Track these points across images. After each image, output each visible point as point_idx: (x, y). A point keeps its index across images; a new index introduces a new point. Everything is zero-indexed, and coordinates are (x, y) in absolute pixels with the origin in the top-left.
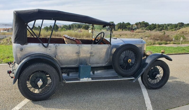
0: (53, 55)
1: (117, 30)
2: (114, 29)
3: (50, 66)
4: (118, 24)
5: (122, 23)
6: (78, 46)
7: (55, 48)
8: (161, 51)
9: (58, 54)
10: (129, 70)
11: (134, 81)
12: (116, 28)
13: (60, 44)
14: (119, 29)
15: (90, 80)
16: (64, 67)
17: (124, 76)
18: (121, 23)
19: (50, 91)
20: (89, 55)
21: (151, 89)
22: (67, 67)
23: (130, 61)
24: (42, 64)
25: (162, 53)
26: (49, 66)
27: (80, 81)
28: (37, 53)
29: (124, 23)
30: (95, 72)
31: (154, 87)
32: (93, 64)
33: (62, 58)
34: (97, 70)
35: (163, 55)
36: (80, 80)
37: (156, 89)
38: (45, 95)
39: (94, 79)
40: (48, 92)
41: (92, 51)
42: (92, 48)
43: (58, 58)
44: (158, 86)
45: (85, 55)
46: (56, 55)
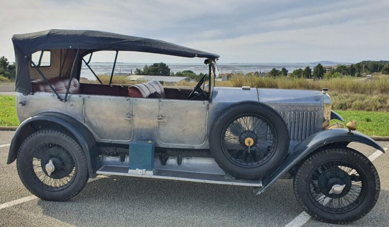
0: (80, 117)
6: (127, 100)
7: (82, 103)
8: (348, 124)
9: (87, 115)
10: (252, 165)
11: (259, 193)
13: (90, 96)
15: (149, 174)
16: (102, 141)
17: (238, 177)
19: (71, 186)
21: (319, 220)
22: (112, 142)
23: (249, 142)
24: (53, 131)
25: (350, 128)
26: (66, 137)
28: (50, 111)
30: (185, 161)
31: (328, 216)
32: (168, 141)
33: (97, 123)
34: (189, 157)
35: (352, 134)
37: (335, 222)
38: (62, 191)
39: (164, 174)
41: (160, 112)
42: (161, 107)
43: (89, 123)
44: (344, 216)
45: (145, 121)
46: (84, 117)
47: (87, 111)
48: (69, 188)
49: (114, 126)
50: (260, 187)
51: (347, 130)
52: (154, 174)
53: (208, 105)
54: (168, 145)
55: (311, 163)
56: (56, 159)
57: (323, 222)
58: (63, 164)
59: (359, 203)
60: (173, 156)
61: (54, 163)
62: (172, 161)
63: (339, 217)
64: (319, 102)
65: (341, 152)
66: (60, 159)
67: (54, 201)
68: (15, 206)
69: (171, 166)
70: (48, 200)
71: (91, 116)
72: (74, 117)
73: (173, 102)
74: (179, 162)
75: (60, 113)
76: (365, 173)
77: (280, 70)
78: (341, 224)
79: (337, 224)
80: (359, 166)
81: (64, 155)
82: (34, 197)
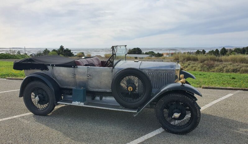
7: (51, 68)
10: (133, 101)
11: (135, 115)
15: (82, 104)
16: (62, 87)
17: (126, 107)
21: (168, 132)
23: (130, 89)
24: (39, 82)
25: (183, 83)
27: (71, 104)
30: (104, 98)
31: (173, 130)
32: (93, 88)
33: (59, 78)
34: (106, 96)
36: (72, 103)
37: (176, 133)
40: (45, 109)
41: (88, 73)
42: (88, 70)
43: (55, 78)
44: (181, 130)
45: (81, 77)
46: (53, 75)
47: (54, 73)
49: (67, 80)
50: (136, 113)
51: (181, 84)
52: (84, 105)
53: (112, 70)
54: (94, 90)
55: (162, 101)
56: (40, 95)
57: (170, 133)
58: (44, 97)
59: (189, 123)
60: (98, 95)
61: (39, 97)
63: (178, 131)
64: (173, 69)
65: (178, 95)
66: (43, 95)
67: (40, 115)
68: (20, 117)
69: (97, 100)
70: (37, 115)
71: (56, 75)
72: (48, 75)
73: (95, 68)
74: (101, 99)
75: (42, 73)
76: (192, 108)
77: (202, 51)
78: (179, 134)
79: (178, 134)
80: (188, 103)
81: (44, 93)
82: (31, 113)
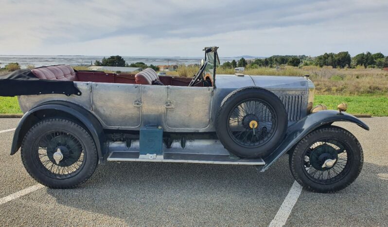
0: (87, 105)
1: (354, 68)
2: (349, 65)
3: (76, 125)
4: (358, 55)
5: (366, 53)
6: (136, 87)
7: (89, 92)
8: (339, 106)
9: (95, 102)
10: (254, 145)
11: (263, 170)
12: (353, 63)
13: (98, 83)
14: (358, 66)
15: (160, 158)
16: (109, 128)
17: (242, 157)
18: (363, 54)
19: (80, 173)
20: (162, 108)
21: (312, 191)
22: (120, 129)
23: (253, 125)
24: (61, 120)
25: (341, 110)
27: (137, 160)
28: (56, 100)
29: (369, 53)
30: (188, 144)
31: (320, 187)
32: (175, 127)
33: (104, 110)
34: (192, 139)
35: (343, 114)
36: (138, 158)
37: (325, 191)
38: (70, 179)
39: (173, 157)
40: (76, 175)
41: (168, 99)
42: (169, 93)
43: (97, 111)
44: (333, 186)
45: (153, 108)
46: (92, 104)
47: (94, 99)
48: (78, 175)
49: (122, 113)
50: (264, 165)
51: (338, 111)
52: (164, 159)
53: (212, 91)
55: (306, 141)
56: (64, 148)
57: (315, 192)
58: (71, 152)
59: (346, 174)
60: (177, 139)
61: (62, 152)
62: (176, 144)
63: (329, 187)
64: (305, 87)
65: (333, 131)
66: (68, 147)
67: (62, 188)
69: (176, 149)
70: (56, 188)
71: (98, 104)
72: (81, 105)
73: (181, 88)
74: (183, 145)
75: (66, 102)
76: (352, 148)
78: (330, 193)
79: (326, 193)
80: (347, 142)
81: (71, 143)
82: (40, 186)
